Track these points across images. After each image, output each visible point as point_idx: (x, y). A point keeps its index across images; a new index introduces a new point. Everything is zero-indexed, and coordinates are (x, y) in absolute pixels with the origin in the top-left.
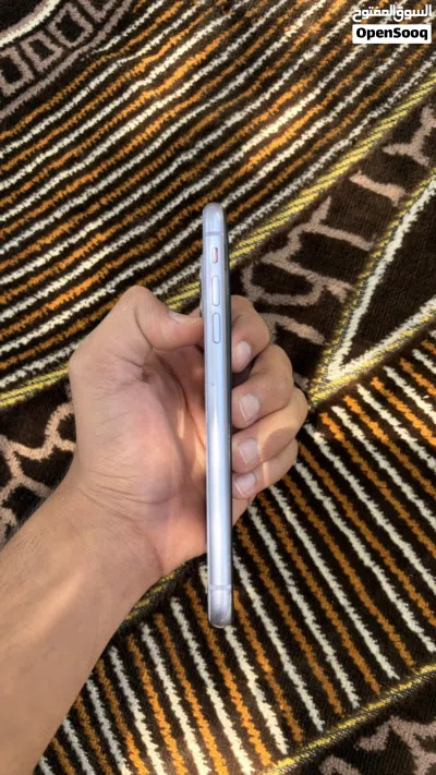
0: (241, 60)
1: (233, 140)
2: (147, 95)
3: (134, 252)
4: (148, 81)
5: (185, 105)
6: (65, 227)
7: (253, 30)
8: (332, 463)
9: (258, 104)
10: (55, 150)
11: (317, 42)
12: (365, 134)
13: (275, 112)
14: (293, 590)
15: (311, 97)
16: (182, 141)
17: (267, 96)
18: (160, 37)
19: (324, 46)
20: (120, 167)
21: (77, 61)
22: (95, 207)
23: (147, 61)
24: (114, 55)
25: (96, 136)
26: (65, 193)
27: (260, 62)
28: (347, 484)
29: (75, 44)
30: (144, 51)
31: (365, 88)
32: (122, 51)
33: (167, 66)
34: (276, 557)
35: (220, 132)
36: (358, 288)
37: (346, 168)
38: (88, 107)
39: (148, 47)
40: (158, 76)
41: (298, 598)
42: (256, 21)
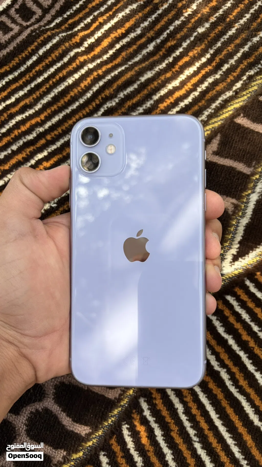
0: (151, 34)
1: (145, 92)
2: (82, 59)
4: (82, 49)
5: (109, 66)
6: (20, 157)
7: (160, 12)
8: (226, 341)
9: (164, 65)
10: (13, 99)
11: (207, 20)
12: (245, 87)
13: (176, 71)
14: (197, 446)
15: (204, 60)
16: (107, 92)
17: (171, 59)
18: (91, 17)
19: (212, 23)
20: (61, 112)
21: (30, 35)
22: (43, 141)
23: (81, 34)
24: (57, 30)
25: (44, 89)
26: (20, 131)
27: (165, 35)
28: (239, 357)
29: (28, 23)
30: (79, 27)
31: (243, 53)
32: (63, 27)
33: (96, 38)
34: (184, 418)
35: (136, 86)
36: (243, 202)
37: (231, 113)
38: (37, 68)
39: (82, 25)
40: (89, 45)
41: (202, 453)
42: (162, 6)
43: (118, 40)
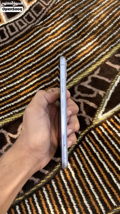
0: (76, 29)
1: (73, 51)
2: (50, 37)
3: (45, 80)
4: (50, 34)
5: (60, 40)
6: (26, 73)
7: (80, 21)
8: (99, 142)
9: (80, 41)
10: (24, 51)
11: (97, 25)
12: (110, 51)
13: (85, 44)
14: (87, 179)
15: (95, 40)
16: (59, 50)
17: (83, 39)
18: (54, 22)
19: (99, 27)
20: (42, 57)
21: (31, 28)
22: (34, 67)
23: (50, 28)
24: (41, 26)
25: (35, 48)
26: (26, 63)
27: (81, 30)
28: (103, 148)
29: (30, 23)
30: (49, 26)
31: (110, 38)
32: (43, 25)
33: (56, 30)
34: (82, 169)
35: (70, 48)
36: (107, 93)
37: (104, 60)
38: (33, 40)
39: (51, 25)
40: (53, 32)
41: (88, 181)
42: (81, 19)
43: (64, 31)
